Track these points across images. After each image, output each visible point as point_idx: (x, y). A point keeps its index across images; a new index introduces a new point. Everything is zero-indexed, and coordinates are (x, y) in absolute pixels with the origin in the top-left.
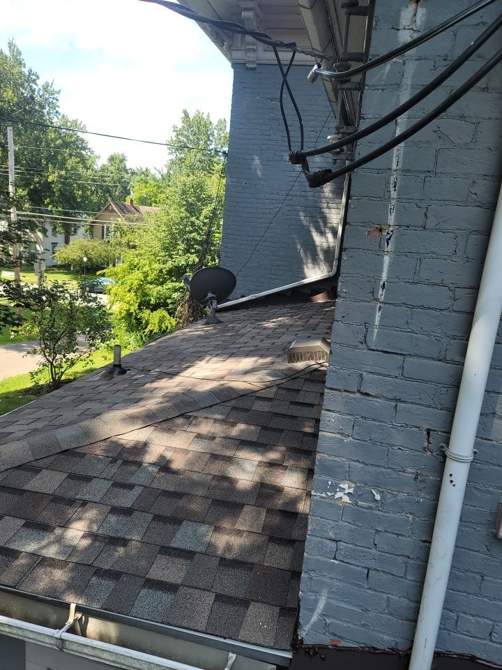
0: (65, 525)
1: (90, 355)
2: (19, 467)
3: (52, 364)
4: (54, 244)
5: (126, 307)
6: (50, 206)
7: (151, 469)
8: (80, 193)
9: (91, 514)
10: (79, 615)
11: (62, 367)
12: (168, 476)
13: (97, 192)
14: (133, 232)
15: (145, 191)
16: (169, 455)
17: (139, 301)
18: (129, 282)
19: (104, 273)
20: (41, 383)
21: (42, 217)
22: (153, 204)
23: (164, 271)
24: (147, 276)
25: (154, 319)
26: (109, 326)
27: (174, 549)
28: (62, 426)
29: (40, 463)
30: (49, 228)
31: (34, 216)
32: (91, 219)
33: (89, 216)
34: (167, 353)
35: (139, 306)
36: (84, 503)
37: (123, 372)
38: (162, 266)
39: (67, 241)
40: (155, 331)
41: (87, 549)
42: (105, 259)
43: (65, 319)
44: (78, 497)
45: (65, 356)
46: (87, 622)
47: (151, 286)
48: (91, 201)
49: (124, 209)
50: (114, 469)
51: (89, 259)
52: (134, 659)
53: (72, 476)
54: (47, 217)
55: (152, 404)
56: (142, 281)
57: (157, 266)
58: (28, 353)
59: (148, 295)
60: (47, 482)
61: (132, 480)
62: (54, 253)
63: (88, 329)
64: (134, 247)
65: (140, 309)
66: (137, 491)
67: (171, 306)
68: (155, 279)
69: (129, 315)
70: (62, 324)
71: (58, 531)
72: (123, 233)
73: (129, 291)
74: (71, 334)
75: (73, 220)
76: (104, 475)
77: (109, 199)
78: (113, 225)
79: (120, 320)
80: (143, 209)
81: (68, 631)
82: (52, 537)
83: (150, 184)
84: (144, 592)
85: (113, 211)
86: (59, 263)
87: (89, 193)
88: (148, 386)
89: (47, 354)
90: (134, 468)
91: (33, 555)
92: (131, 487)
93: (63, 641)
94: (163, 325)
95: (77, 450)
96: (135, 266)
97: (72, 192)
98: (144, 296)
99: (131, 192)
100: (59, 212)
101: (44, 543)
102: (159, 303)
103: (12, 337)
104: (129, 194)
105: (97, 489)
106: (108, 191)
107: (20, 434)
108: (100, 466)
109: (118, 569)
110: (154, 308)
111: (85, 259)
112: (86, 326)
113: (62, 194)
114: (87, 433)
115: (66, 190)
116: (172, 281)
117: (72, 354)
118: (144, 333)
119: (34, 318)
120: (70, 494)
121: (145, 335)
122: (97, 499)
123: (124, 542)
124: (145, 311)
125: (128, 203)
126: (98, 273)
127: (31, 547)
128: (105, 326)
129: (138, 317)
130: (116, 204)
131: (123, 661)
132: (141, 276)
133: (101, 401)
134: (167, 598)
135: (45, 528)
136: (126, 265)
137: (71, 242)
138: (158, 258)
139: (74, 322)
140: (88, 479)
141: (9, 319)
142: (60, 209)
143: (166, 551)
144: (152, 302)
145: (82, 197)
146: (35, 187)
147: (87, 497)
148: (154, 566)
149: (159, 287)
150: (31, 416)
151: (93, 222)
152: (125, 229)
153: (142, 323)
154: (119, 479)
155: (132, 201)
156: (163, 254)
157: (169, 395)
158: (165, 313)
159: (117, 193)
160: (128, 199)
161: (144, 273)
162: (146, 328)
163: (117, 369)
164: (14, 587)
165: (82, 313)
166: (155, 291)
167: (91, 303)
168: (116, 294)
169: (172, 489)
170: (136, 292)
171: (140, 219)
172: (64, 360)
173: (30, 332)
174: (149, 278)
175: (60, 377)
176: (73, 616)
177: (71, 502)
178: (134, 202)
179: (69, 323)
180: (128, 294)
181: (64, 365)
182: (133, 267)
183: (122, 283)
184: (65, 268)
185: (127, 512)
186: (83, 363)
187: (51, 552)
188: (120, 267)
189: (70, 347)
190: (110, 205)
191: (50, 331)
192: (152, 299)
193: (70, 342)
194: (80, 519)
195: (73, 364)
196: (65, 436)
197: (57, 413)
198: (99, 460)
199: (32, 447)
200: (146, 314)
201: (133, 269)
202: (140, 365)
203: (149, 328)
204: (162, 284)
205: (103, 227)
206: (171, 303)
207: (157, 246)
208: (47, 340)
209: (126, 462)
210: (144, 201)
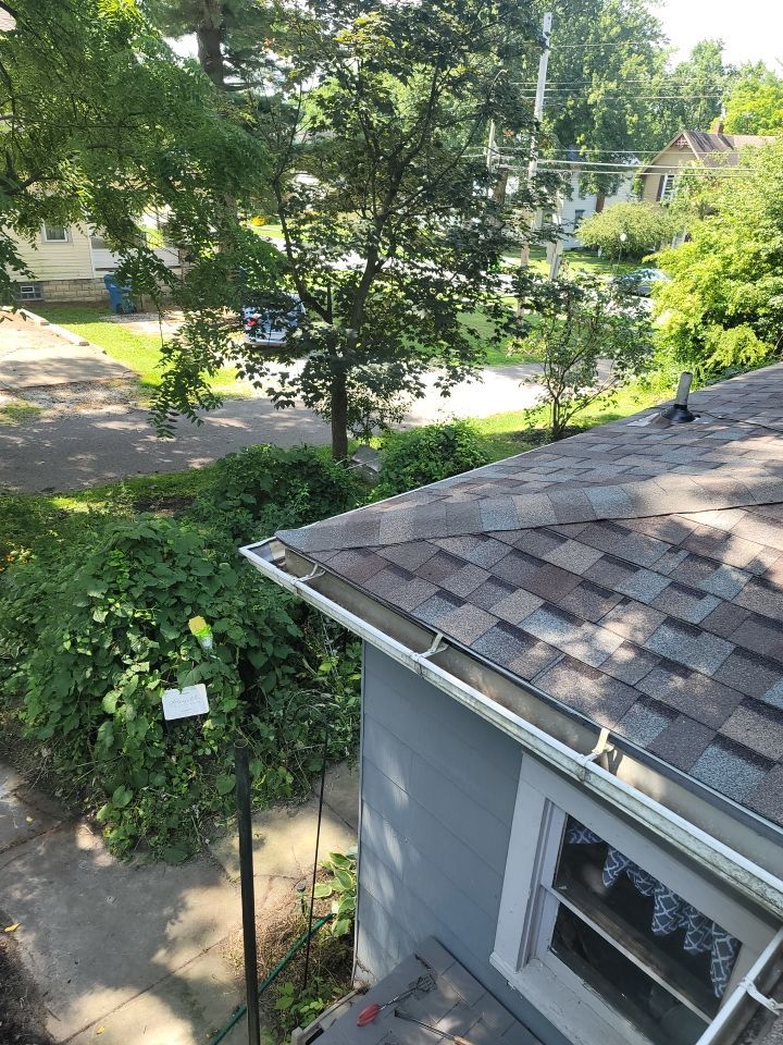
0: (598, 622)
1: (613, 392)
2: (537, 529)
3: (556, 399)
4: (579, 213)
5: (680, 318)
6: (584, 147)
7: (735, 576)
8: (635, 119)
9: (636, 618)
10: (611, 748)
11: (570, 407)
12: (766, 593)
13: (662, 116)
14: (713, 185)
15: (749, 105)
16: (769, 561)
17: (706, 309)
18: (695, 274)
19: (656, 260)
20: (539, 426)
21: (568, 166)
22: (761, 130)
23: (763, 254)
24: (729, 264)
25: (725, 342)
26: (651, 348)
27: (769, 706)
28: (594, 484)
29: (566, 530)
30: (576, 184)
31: (557, 167)
32: (643, 165)
33: (641, 160)
34: (767, 395)
35: (705, 317)
36: (626, 600)
37: (688, 418)
38: (761, 245)
39: (599, 208)
40: (725, 363)
41: (628, 664)
42: (657, 236)
43: (585, 332)
44: (616, 589)
45: (576, 390)
46: (619, 759)
47: (733, 284)
48: (650, 133)
49: (704, 143)
50: (673, 563)
51: (630, 237)
52: (690, 835)
53: (608, 557)
54: (576, 167)
55: (744, 474)
56: (718, 273)
57: (751, 246)
58: (527, 381)
59: (724, 299)
60: (575, 557)
61: (702, 585)
62: (577, 227)
63: (618, 351)
64: (714, 212)
65: (705, 323)
66: (709, 604)
67: (762, 321)
68: (744, 271)
69: (685, 332)
70: (579, 339)
71: (587, 628)
72: (696, 188)
73: (692, 291)
74: (591, 355)
75: (615, 169)
76: (658, 567)
77: (682, 125)
78: (681, 173)
79: (666, 339)
80: (740, 141)
81: (594, 761)
82: (579, 634)
83: (762, 92)
84: (713, 750)
85: (686, 146)
86: (582, 244)
87: (649, 118)
88: (735, 444)
89: (552, 385)
90: (706, 568)
91: (553, 648)
92: (701, 594)
93: (588, 771)
94: (742, 355)
95: (618, 522)
96: (711, 247)
97: (621, 120)
98: (716, 301)
99: (723, 110)
100: (595, 156)
101: (569, 637)
102: (741, 315)
103: (509, 355)
104: (718, 114)
105: (647, 585)
106: (682, 112)
107: (538, 486)
108: (652, 553)
109: (672, 704)
110: (732, 322)
111: (623, 237)
112: (618, 344)
113: (606, 124)
114: (636, 501)
115: (612, 116)
116: (775, 274)
117: (587, 388)
118: (703, 365)
119: (542, 327)
120: (606, 582)
121: (706, 370)
122: (645, 599)
123: (685, 672)
124: (713, 328)
125: (713, 131)
126: (645, 259)
127: (552, 638)
128: (645, 347)
129: (699, 337)
130: (692, 135)
131: (671, 832)
132: (718, 264)
133: (655, 457)
134: (753, 773)
135: (569, 618)
136: (693, 246)
137: (606, 208)
138: (757, 231)
139: (598, 338)
140: (634, 568)
141: (512, 326)
142: (597, 151)
143: (754, 704)
144: (728, 313)
145: (637, 127)
146: (567, 115)
147: (630, 593)
148: (732, 720)
149: (749, 285)
150: (551, 464)
151: (648, 170)
152: (700, 179)
153: (703, 348)
154: (681, 579)
155: (722, 127)
156: (769, 222)
157: (776, 464)
158: (750, 333)
159: (697, 115)
160: (715, 123)
161: (724, 258)
162: (709, 356)
163: (680, 412)
164: (529, 682)
165: (612, 324)
166: (737, 293)
167: (630, 309)
168: (668, 296)
169: (772, 615)
170: (703, 293)
171: (732, 161)
172: (575, 396)
173: (534, 347)
174: (731, 269)
175: (564, 422)
176: (602, 745)
177: (606, 593)
178: (726, 129)
179: (590, 339)
180: (689, 297)
181: (573, 403)
182: (707, 248)
183: (683, 278)
184: (589, 252)
185: (694, 630)
186: (602, 403)
187: (578, 652)
188: (681, 249)
189: (586, 378)
190: (682, 136)
191: (562, 349)
192: (730, 306)
193: (587, 370)
194: (619, 620)
195: (586, 403)
196: (601, 500)
197: (587, 465)
198: (650, 544)
199: (555, 506)
200: (714, 333)
201: (704, 252)
202: (718, 411)
203: (716, 357)
204: (754, 278)
205: (663, 177)
206: (765, 315)
207: (758, 207)
208: (555, 362)
209: (693, 556)
210: (743, 127)
